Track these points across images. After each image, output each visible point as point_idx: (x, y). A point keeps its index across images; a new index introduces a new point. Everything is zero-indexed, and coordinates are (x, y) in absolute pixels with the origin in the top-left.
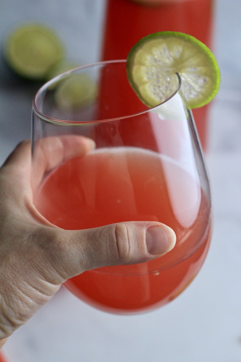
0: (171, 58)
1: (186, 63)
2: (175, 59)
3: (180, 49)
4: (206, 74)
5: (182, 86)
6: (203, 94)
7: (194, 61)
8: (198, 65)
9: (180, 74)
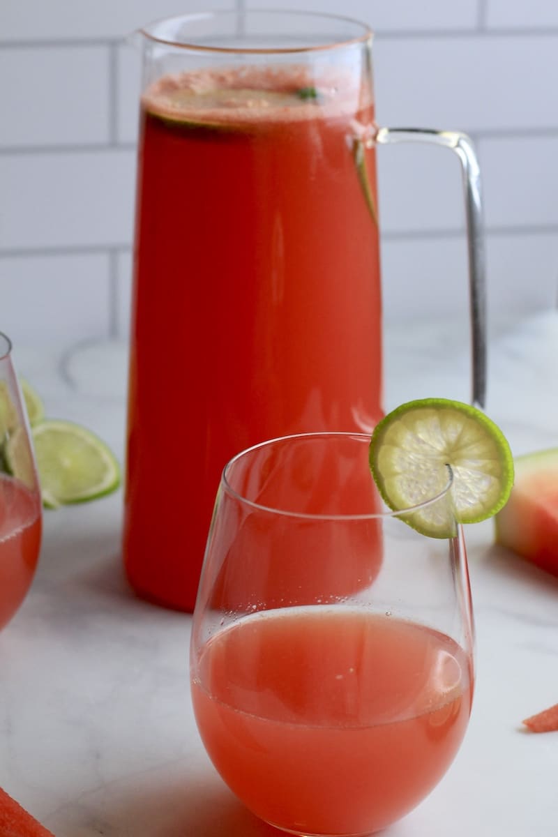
0: (443, 442)
1: (464, 452)
2: (448, 444)
3: (460, 428)
4: (491, 472)
5: (454, 485)
6: (483, 504)
7: (476, 450)
8: (480, 457)
9: (452, 467)
